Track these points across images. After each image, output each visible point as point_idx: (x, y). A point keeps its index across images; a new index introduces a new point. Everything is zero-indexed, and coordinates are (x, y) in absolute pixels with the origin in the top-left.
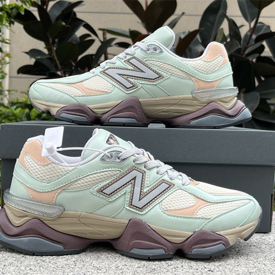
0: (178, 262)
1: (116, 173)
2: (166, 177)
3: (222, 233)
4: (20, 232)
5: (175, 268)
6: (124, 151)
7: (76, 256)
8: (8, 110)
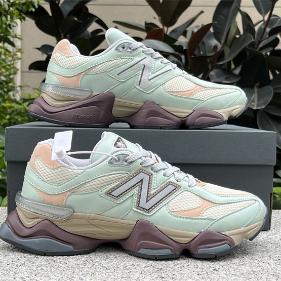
0: (184, 261)
1: (123, 176)
2: (173, 179)
3: (227, 233)
4: (32, 233)
5: (181, 267)
6: (131, 154)
7: (85, 256)
8: (20, 107)
